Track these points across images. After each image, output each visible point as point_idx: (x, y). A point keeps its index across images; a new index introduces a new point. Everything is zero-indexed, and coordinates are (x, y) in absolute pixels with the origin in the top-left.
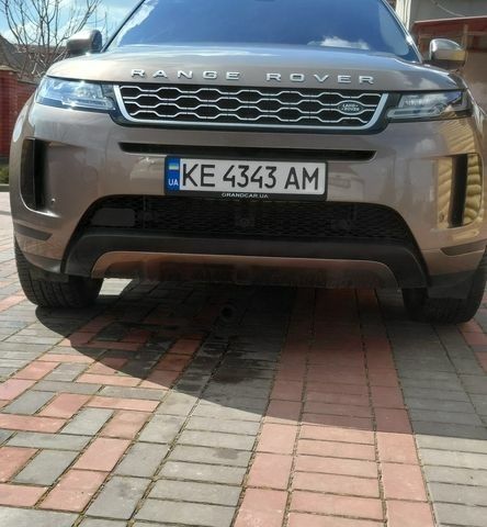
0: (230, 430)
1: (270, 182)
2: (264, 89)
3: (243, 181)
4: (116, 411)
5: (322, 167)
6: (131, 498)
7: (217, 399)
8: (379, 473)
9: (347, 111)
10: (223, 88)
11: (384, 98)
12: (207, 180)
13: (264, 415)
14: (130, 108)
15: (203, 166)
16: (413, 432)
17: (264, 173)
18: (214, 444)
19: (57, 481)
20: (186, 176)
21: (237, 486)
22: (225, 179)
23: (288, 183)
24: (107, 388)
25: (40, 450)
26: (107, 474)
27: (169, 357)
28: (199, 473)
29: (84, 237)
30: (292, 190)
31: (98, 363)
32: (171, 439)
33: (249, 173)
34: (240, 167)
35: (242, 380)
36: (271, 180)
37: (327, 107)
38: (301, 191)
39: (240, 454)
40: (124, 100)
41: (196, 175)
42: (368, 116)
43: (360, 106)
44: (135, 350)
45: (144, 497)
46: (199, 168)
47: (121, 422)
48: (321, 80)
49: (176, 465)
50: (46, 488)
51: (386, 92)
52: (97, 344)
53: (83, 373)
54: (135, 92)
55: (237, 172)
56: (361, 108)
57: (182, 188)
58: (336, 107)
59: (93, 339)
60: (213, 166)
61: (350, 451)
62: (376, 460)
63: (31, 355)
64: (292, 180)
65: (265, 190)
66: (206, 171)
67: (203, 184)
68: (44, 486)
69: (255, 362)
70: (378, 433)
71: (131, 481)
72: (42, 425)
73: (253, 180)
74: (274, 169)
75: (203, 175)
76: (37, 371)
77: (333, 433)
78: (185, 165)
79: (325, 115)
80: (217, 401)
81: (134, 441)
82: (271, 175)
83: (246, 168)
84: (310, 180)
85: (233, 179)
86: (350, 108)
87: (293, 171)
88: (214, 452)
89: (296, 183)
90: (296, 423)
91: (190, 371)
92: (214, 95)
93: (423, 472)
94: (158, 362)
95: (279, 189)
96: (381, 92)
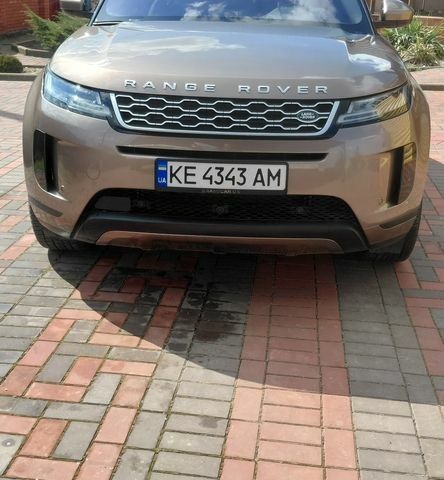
0: (211, 396)
1: (241, 180)
2: (236, 100)
3: (219, 179)
4: (124, 376)
5: (283, 168)
6: (140, 471)
7: (200, 360)
8: (323, 440)
9: (305, 120)
10: (202, 99)
11: (336, 105)
12: (189, 179)
13: (237, 378)
14: (125, 116)
15: (186, 168)
16: (350, 394)
17: (236, 174)
18: (199, 412)
19: (86, 455)
20: (172, 175)
21: (217, 457)
22: (204, 178)
23: (256, 181)
24: (114, 349)
25: (70, 421)
26: (121, 447)
27: (160, 310)
28: (189, 443)
29: (91, 218)
30: (259, 187)
31: (105, 320)
32: (166, 408)
33: (224, 174)
34: (217, 168)
35: (219, 336)
36: (242, 179)
37: (288, 116)
38: (266, 188)
39: (219, 422)
40: (120, 108)
41: (181, 175)
42: (322, 123)
43: (315, 114)
44: (133, 301)
45: (150, 470)
46: (183, 169)
47: (128, 389)
48: (284, 91)
49: (172, 436)
50: (78, 463)
51: (337, 100)
52: (102, 296)
53: (94, 332)
54: (128, 101)
55: (214, 173)
56: (316, 116)
57: (169, 185)
58: (295, 116)
59: (98, 290)
60: (194, 168)
61: (301, 416)
62: (321, 426)
63: (50, 310)
64: (259, 179)
65: (237, 187)
66: (189, 171)
67: (186, 182)
68: (76, 461)
69: (229, 314)
70: (324, 396)
71: (139, 453)
72: (68, 394)
73: (227, 179)
74: (244, 170)
75: (186, 175)
76: (57, 330)
77: (289, 396)
78: (171, 167)
79: (287, 123)
80: (200, 363)
81: (139, 409)
82: (241, 175)
83: (222, 169)
84: (274, 178)
85: (211, 178)
86: (307, 116)
87: (259, 172)
88: (199, 420)
89: (262, 181)
90: (260, 386)
91: (177, 327)
92: (195, 105)
93: (355, 438)
94: (152, 316)
95: (249, 186)
96: (333, 101)
